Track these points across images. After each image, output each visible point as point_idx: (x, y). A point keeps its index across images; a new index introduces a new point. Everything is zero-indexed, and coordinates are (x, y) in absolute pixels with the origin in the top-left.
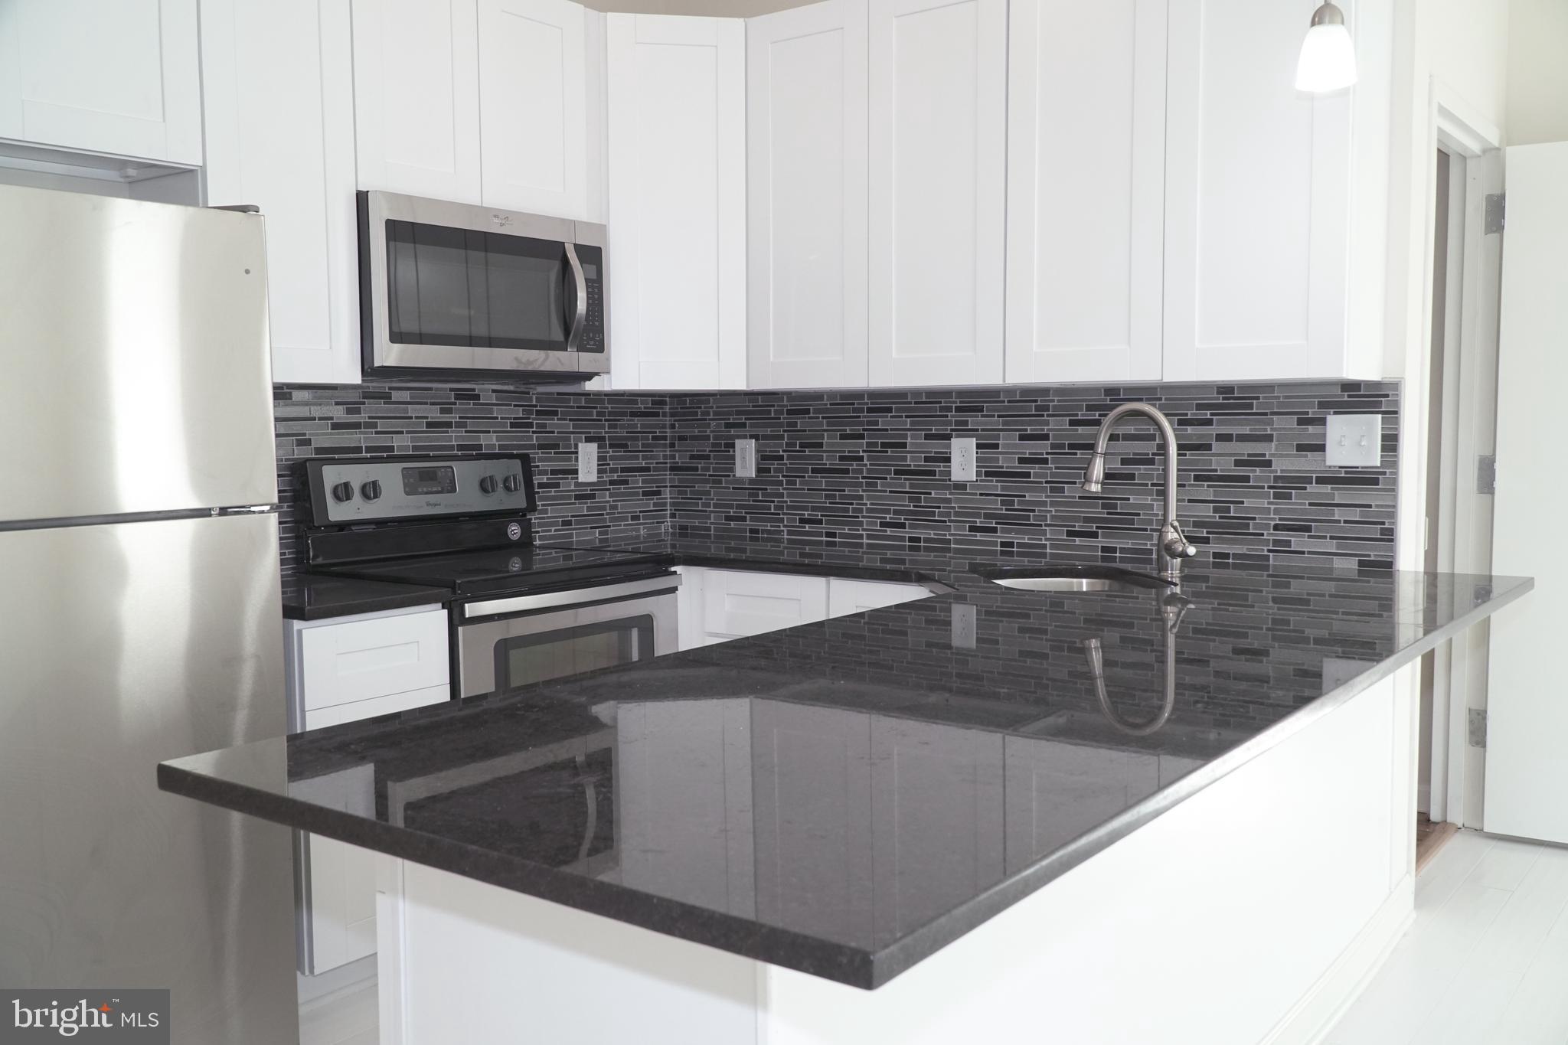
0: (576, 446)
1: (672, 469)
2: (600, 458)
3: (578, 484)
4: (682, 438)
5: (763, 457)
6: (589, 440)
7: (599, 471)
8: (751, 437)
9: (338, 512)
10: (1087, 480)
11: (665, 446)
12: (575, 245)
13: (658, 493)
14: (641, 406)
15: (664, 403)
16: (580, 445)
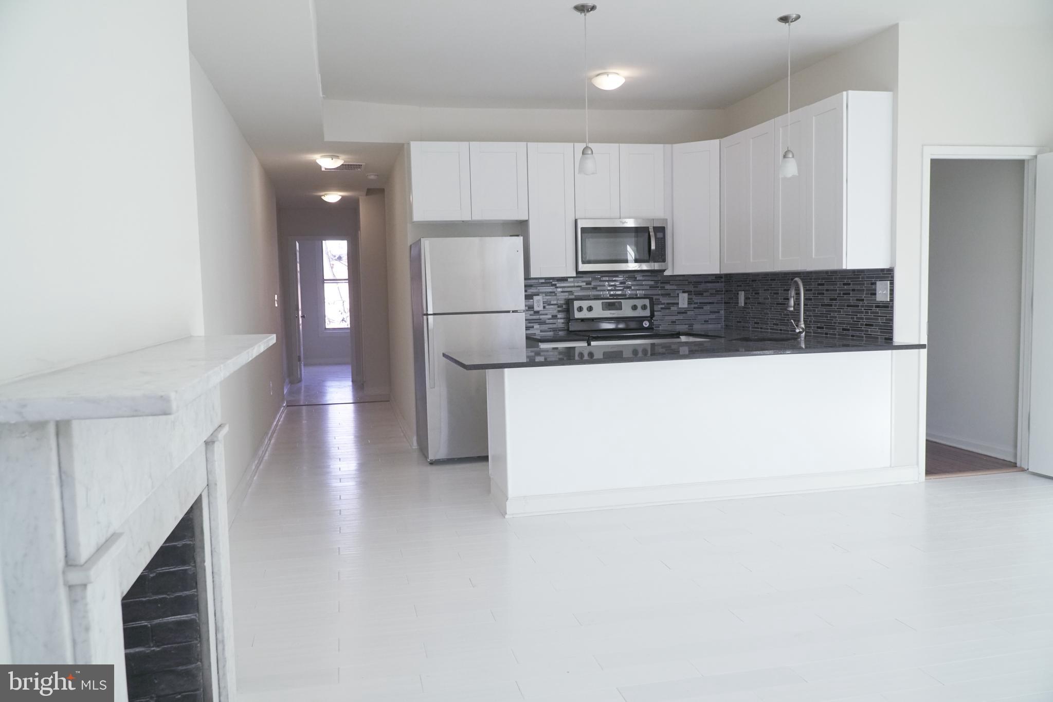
0: (678, 294)
1: (725, 303)
2: (689, 299)
3: (679, 308)
4: (727, 291)
5: (746, 298)
6: (684, 292)
7: (688, 304)
8: (743, 290)
9: (578, 315)
10: (789, 306)
11: (722, 294)
12: (654, 227)
13: (719, 312)
14: (710, 279)
15: (722, 278)
16: (680, 294)
